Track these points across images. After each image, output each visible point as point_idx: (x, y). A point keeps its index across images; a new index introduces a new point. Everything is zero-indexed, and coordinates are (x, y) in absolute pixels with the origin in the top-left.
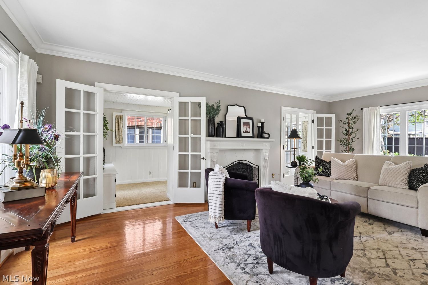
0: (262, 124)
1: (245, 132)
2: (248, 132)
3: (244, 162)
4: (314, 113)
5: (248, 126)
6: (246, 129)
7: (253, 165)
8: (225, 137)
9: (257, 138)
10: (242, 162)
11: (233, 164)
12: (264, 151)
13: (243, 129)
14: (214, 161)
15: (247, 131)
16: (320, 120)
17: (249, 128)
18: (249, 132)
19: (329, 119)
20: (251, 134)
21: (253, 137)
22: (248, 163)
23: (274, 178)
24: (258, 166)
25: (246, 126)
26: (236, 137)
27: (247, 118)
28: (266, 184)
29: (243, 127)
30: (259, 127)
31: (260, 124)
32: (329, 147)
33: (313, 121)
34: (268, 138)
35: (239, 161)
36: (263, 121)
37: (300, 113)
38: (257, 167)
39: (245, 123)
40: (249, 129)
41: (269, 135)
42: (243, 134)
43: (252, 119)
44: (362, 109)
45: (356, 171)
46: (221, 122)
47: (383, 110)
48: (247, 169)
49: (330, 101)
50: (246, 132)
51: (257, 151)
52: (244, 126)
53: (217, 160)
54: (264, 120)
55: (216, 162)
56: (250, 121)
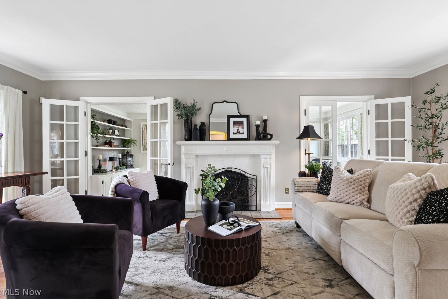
0: (265, 121)
1: (237, 134)
2: (240, 134)
3: (234, 170)
5: (242, 126)
6: (238, 130)
7: (247, 175)
8: (210, 140)
9: (256, 140)
10: (231, 170)
12: (262, 156)
13: (233, 129)
14: (188, 168)
15: (239, 132)
17: (243, 128)
18: (243, 133)
19: (398, 106)
20: (245, 136)
21: (247, 139)
22: (239, 171)
23: (288, 193)
24: (256, 176)
25: (237, 126)
27: (240, 116)
28: (270, 201)
29: (234, 127)
30: (257, 126)
31: (258, 123)
33: (368, 113)
34: (270, 139)
35: (226, 169)
36: (265, 118)
37: (338, 102)
38: (255, 177)
39: (235, 123)
40: (242, 129)
41: (272, 136)
42: (232, 136)
43: (247, 117)
46: (203, 124)
48: (238, 179)
49: (412, 77)
50: (238, 133)
51: (256, 157)
52: (235, 127)
53: (193, 166)
54: (267, 116)
55: (192, 169)
56: (244, 120)
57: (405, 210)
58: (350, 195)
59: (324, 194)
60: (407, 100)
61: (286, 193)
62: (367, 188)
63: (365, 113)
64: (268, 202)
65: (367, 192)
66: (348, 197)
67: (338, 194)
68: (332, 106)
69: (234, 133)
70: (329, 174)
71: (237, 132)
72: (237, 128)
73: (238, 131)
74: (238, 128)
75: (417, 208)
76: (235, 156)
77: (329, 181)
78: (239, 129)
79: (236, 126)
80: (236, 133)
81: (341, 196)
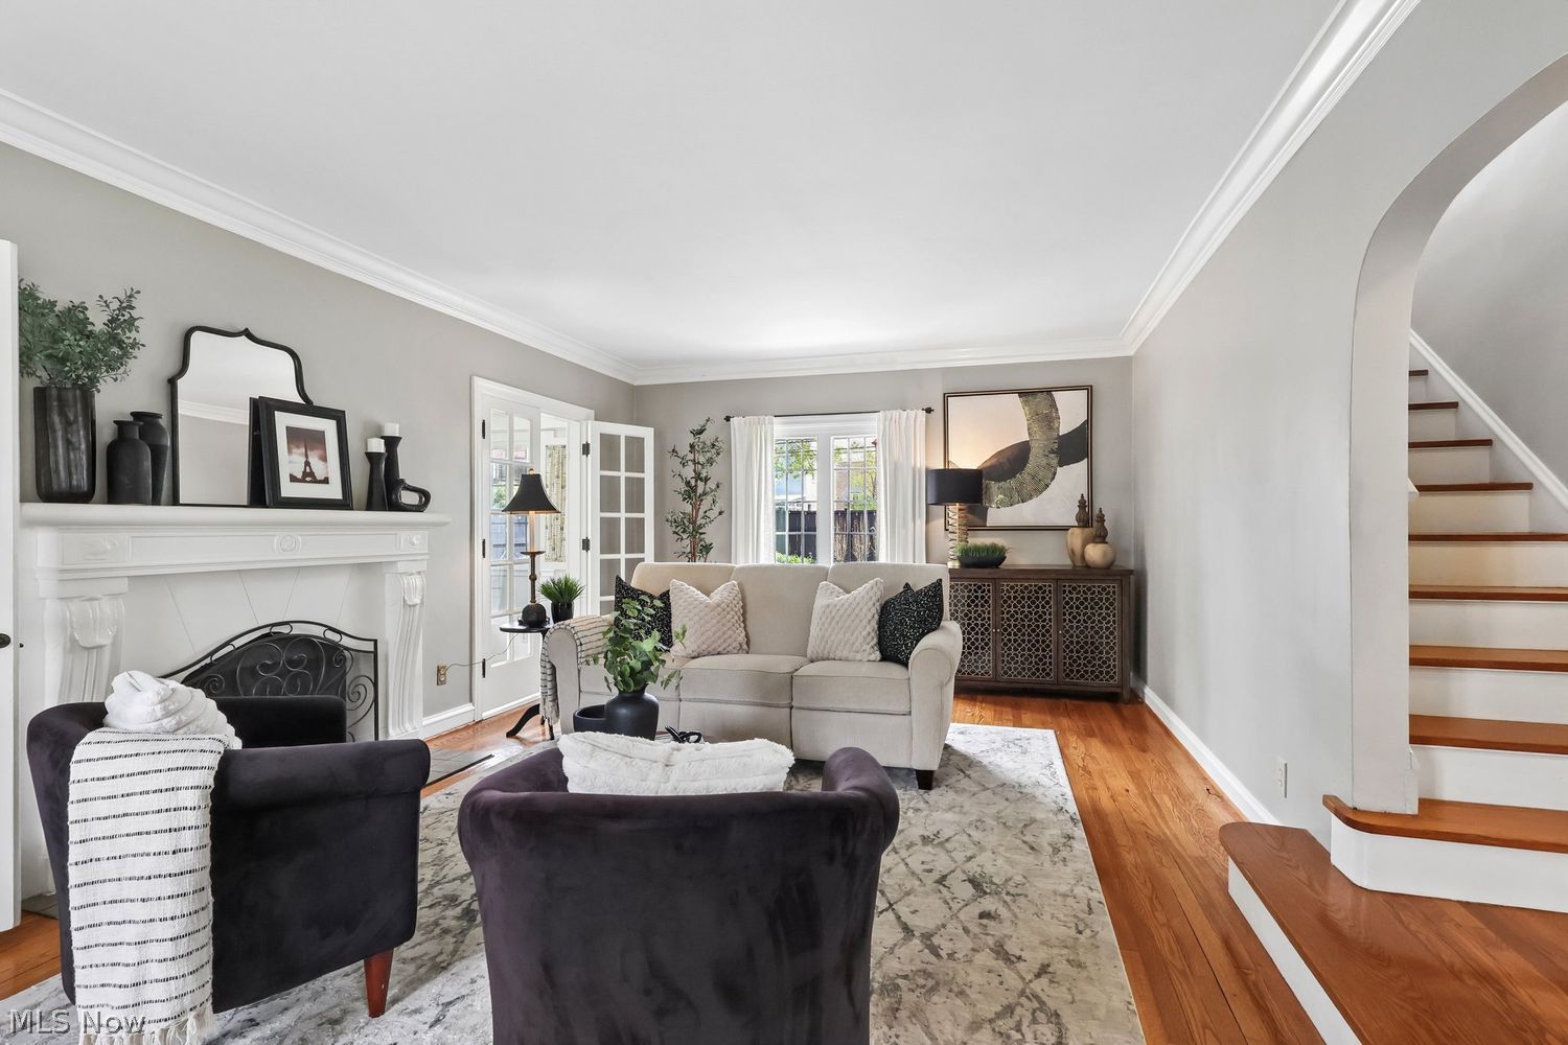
0: (392, 442)
1: (303, 480)
2: (315, 481)
3: (298, 630)
4: (587, 419)
5: (320, 452)
6: (307, 464)
7: (346, 642)
8: (175, 500)
9: (368, 509)
10: (285, 630)
11: (229, 648)
12: (401, 567)
13: (289, 462)
14: (88, 648)
15: (312, 474)
16: (609, 442)
17: (324, 459)
18: (326, 481)
19: (636, 444)
20: (334, 491)
21: (345, 504)
22: (318, 631)
23: (443, 683)
25: (303, 450)
26: (245, 504)
27: (308, 408)
28: (411, 719)
29: (290, 451)
30: (373, 459)
31: (378, 446)
32: (636, 544)
33: (586, 449)
34: (419, 508)
35: (266, 631)
36: (392, 430)
37: (542, 414)
38: (369, 647)
39: (294, 435)
40: (321, 463)
41: (425, 496)
42: (288, 490)
43: (339, 417)
44: (728, 419)
45: (744, 622)
46: (142, 419)
47: (780, 429)
48: (314, 665)
49: (636, 383)
50: (309, 476)
51: (367, 569)
52: (295, 450)
53: (115, 643)
54: (398, 426)
55: (107, 655)
56: (328, 427)
60: (647, 433)
61: (439, 683)
63: (577, 449)
64: (407, 725)
65: (742, 625)
68: (531, 418)
69: (293, 479)
71: (305, 474)
72: (304, 460)
73: (308, 470)
74: (307, 456)
75: (876, 626)
76: (299, 571)
78: (310, 460)
79: (298, 447)
80: (299, 476)
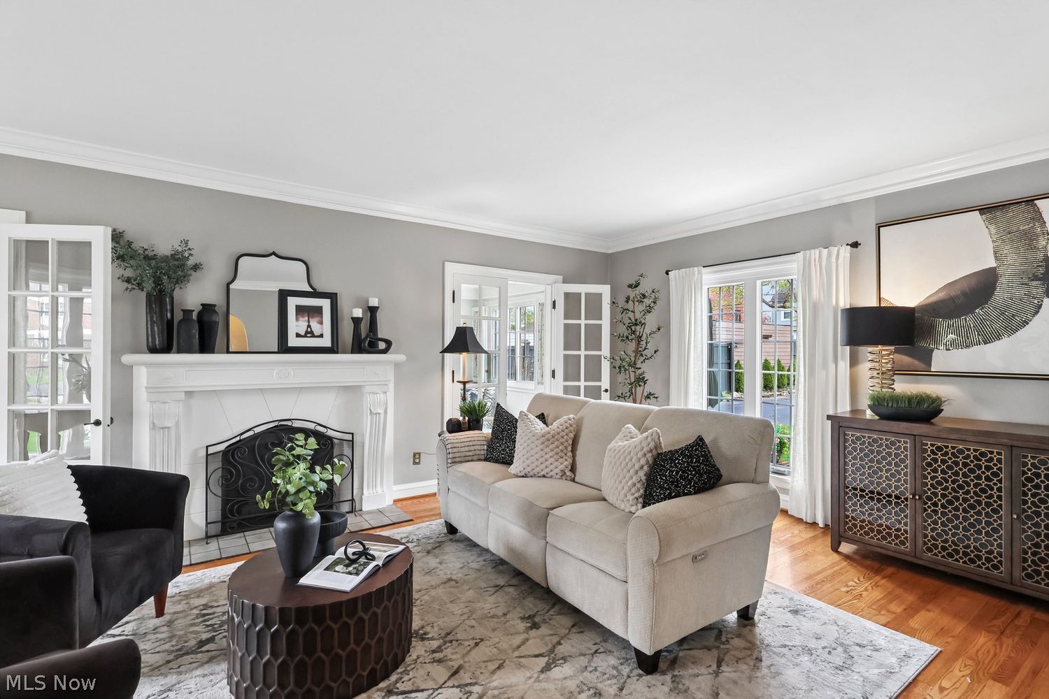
0: (373, 311)
1: (305, 336)
2: (313, 336)
4: (556, 282)
5: (318, 319)
6: (309, 326)
7: (330, 433)
8: (228, 352)
9: (352, 353)
10: (289, 423)
11: (251, 433)
12: (367, 389)
13: (296, 325)
14: (163, 428)
15: (312, 332)
16: (572, 299)
17: (321, 323)
18: (321, 336)
20: (326, 342)
21: (332, 350)
22: (311, 426)
23: (418, 463)
24: (353, 434)
25: (307, 318)
27: (315, 294)
28: (382, 485)
29: (297, 319)
30: (356, 321)
31: (358, 313)
32: (594, 375)
33: (553, 305)
34: (385, 351)
35: (276, 424)
36: (374, 302)
37: (509, 282)
38: (349, 437)
39: (300, 310)
40: (319, 325)
41: (389, 343)
42: (293, 341)
43: (333, 297)
44: (667, 273)
46: (207, 308)
49: (608, 252)
50: (309, 333)
51: (352, 390)
52: (301, 319)
53: (177, 424)
54: (377, 299)
55: (173, 431)
56: (325, 304)
57: (630, 483)
58: (547, 463)
59: (500, 463)
60: (605, 290)
61: (415, 463)
62: (570, 449)
63: (549, 305)
64: (379, 489)
65: (570, 454)
66: (543, 466)
67: (528, 462)
68: (500, 288)
69: (298, 335)
70: (509, 426)
71: (307, 332)
72: (307, 324)
73: (309, 330)
74: (309, 322)
75: (644, 478)
76: (300, 390)
77: (508, 437)
78: (311, 324)
79: (303, 317)
80: (303, 334)
81: (533, 466)
